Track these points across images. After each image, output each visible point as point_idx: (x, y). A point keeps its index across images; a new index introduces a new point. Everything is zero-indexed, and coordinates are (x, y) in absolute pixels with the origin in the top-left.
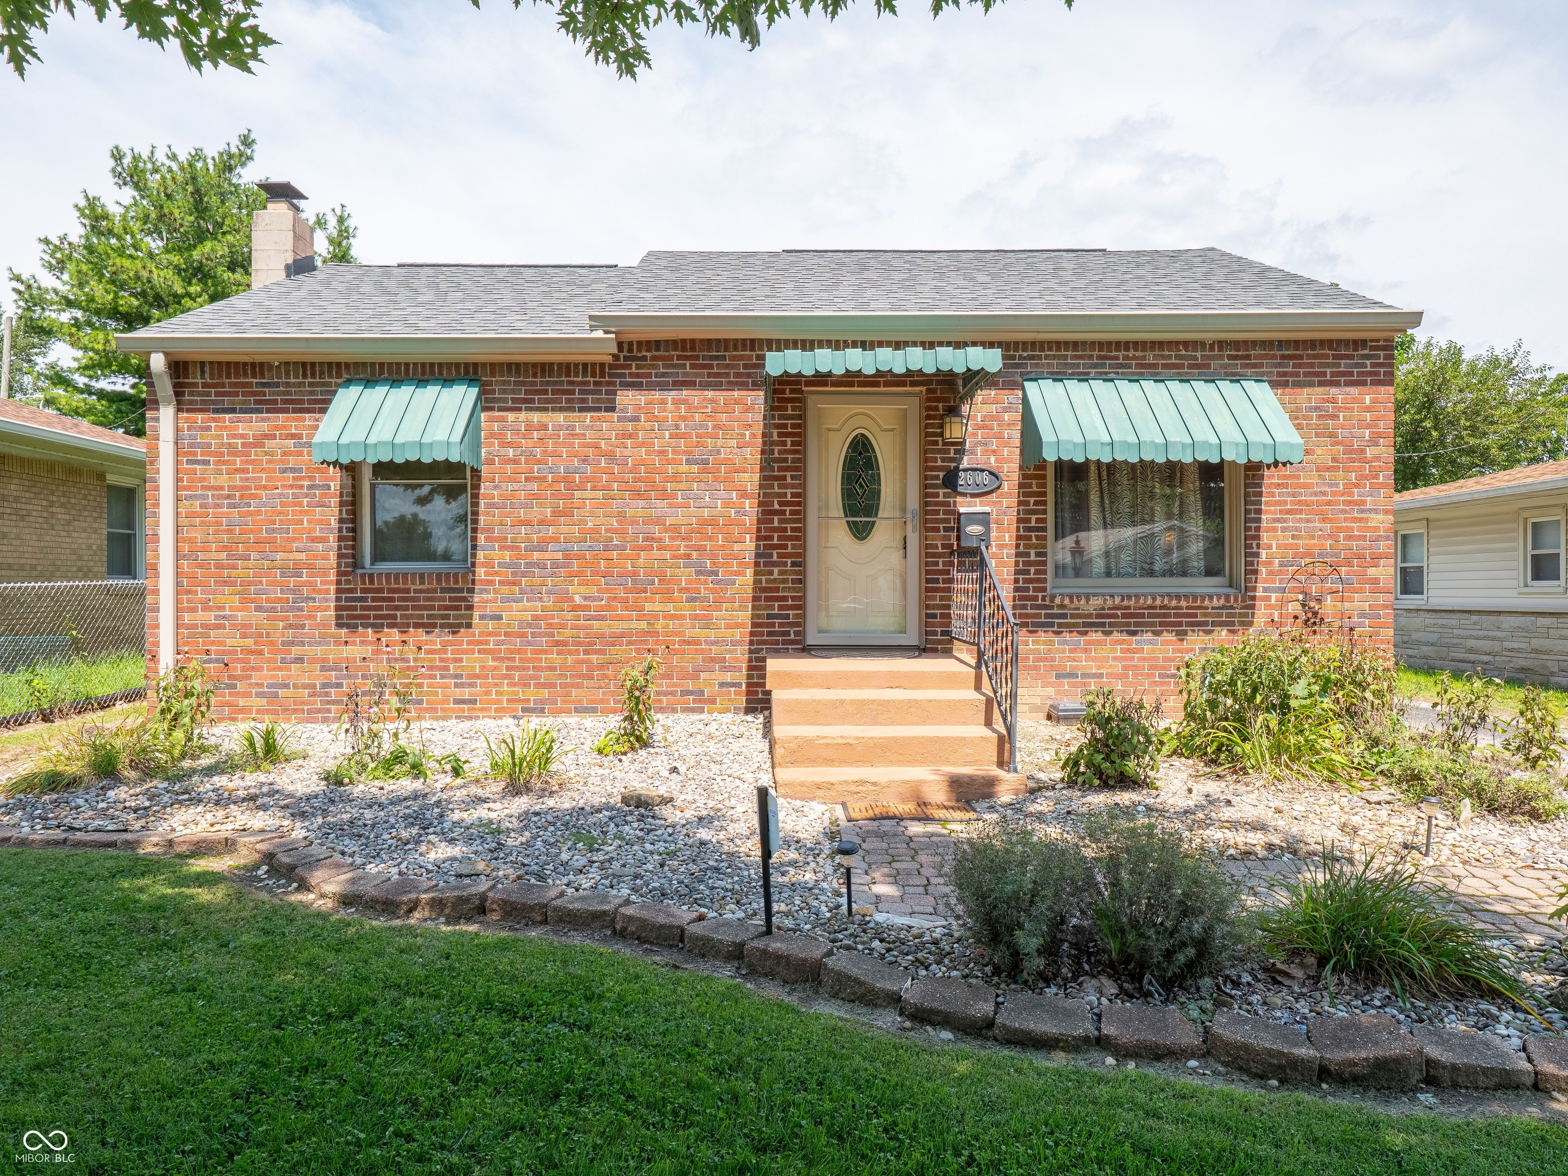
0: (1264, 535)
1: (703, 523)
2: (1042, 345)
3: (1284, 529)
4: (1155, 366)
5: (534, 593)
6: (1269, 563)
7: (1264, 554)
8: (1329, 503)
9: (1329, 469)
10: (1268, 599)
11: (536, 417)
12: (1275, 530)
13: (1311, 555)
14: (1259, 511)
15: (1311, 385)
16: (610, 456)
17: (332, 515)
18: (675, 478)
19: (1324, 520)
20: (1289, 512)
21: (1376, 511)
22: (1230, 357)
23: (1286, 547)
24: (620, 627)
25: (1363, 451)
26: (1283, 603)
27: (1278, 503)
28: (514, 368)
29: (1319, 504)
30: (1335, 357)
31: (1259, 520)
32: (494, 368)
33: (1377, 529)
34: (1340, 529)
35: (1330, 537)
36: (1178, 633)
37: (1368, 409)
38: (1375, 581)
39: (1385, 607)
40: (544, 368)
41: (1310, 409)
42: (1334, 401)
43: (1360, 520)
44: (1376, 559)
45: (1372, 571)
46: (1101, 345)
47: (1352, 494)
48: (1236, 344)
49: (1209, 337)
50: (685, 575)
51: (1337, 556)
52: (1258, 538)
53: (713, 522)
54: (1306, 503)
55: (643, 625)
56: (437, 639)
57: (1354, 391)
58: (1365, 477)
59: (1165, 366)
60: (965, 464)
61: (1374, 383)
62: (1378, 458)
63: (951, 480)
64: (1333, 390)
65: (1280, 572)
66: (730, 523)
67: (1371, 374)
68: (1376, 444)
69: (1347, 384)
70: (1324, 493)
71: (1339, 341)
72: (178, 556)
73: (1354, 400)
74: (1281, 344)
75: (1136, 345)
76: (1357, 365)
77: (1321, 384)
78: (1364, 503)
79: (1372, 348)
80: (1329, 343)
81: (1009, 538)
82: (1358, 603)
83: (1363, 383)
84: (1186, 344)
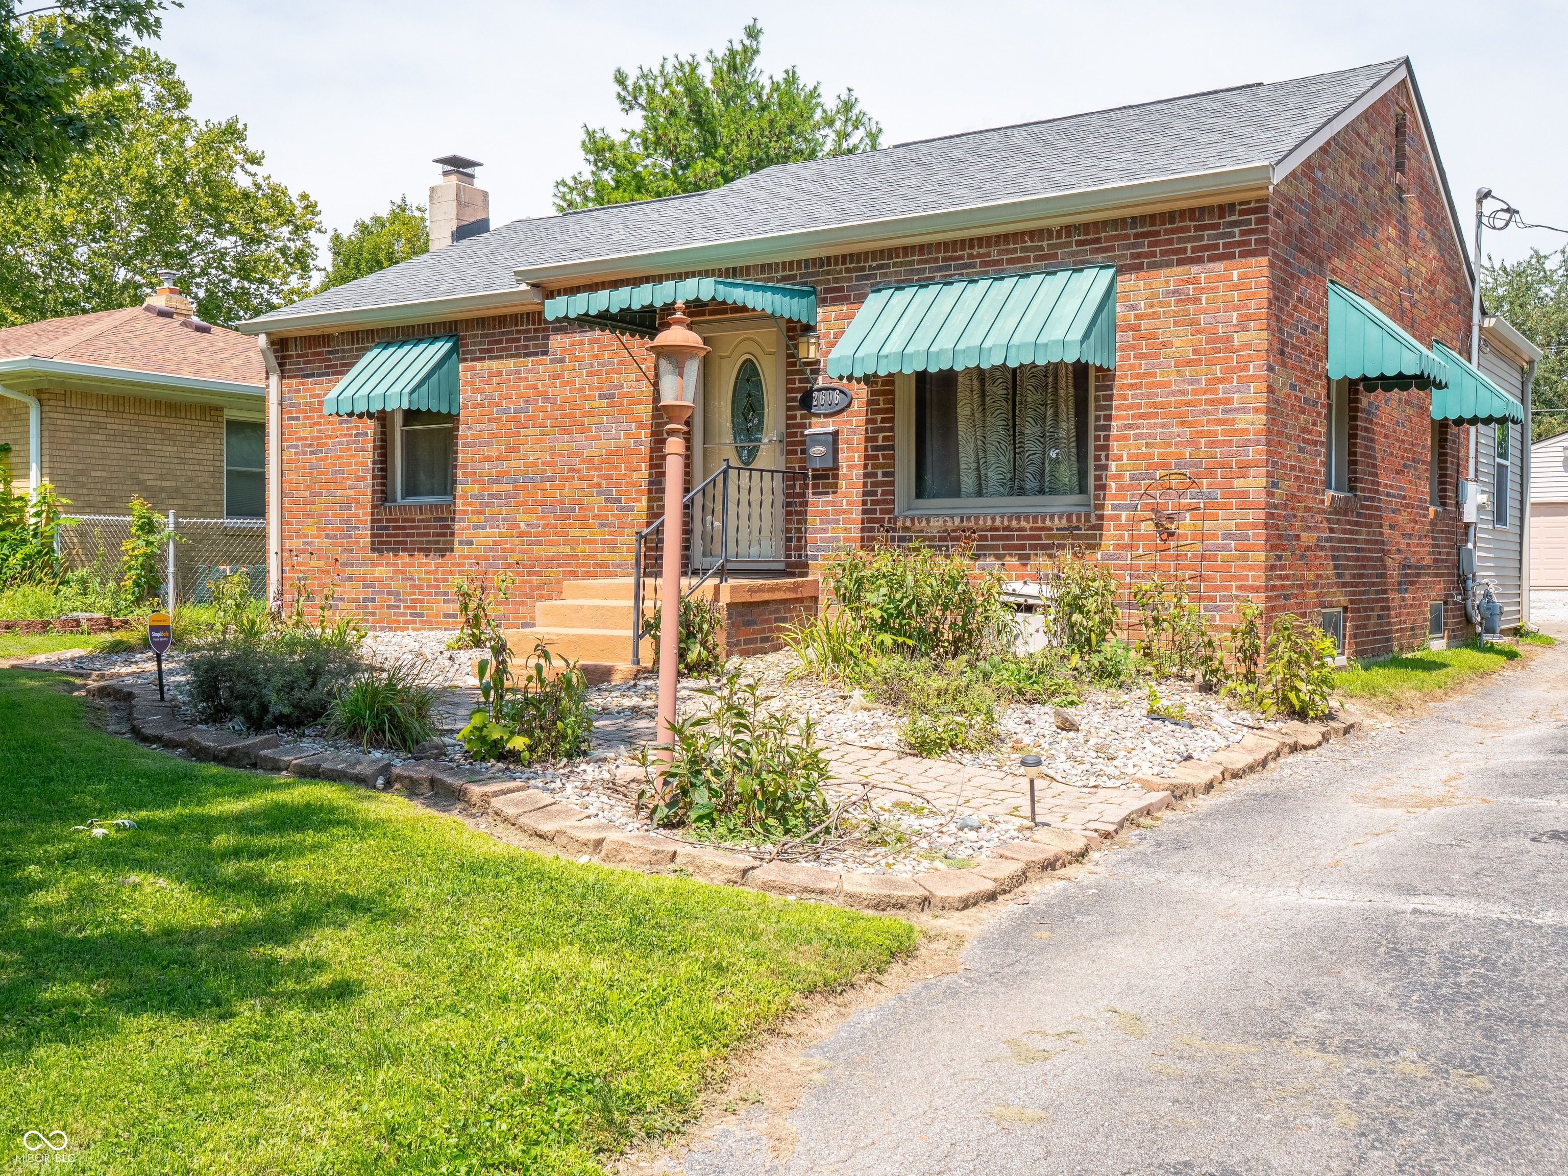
0: (1115, 446)
1: (611, 453)
2: (888, 253)
3: (1137, 437)
4: (998, 262)
5: (492, 521)
6: (1119, 477)
7: (1113, 466)
8: (1188, 403)
9: (1189, 363)
10: (1117, 518)
11: (494, 364)
12: (1126, 438)
13: (1166, 466)
14: (1109, 418)
15: (1169, 264)
16: (544, 395)
17: (368, 457)
18: (590, 414)
19: (1182, 424)
20: (1142, 416)
21: (1244, 410)
22: (1079, 243)
23: (1139, 457)
24: (551, 551)
25: (1229, 339)
26: (1134, 522)
27: (1130, 407)
28: (481, 322)
29: (1178, 405)
30: (1197, 228)
31: (1108, 428)
32: (469, 323)
33: (1245, 431)
34: (1201, 434)
35: (1189, 443)
36: (1021, 557)
37: (1236, 287)
38: (1243, 495)
39: (1255, 526)
40: (500, 321)
41: (1167, 294)
42: (1196, 281)
43: (1224, 422)
44: (1244, 467)
45: (1237, 483)
46: (946, 245)
47: (1216, 392)
48: (1085, 227)
49: (1055, 223)
50: (597, 502)
51: (1197, 465)
52: (1106, 448)
53: (616, 453)
54: (1162, 406)
55: (568, 549)
56: (433, 561)
57: (1219, 266)
58: (1232, 370)
59: (1010, 261)
60: (820, 383)
61: (1243, 255)
62: (1247, 346)
63: (806, 401)
64: (1194, 269)
65: (1131, 487)
66: (630, 452)
67: (1239, 244)
68: (1245, 329)
69: (1211, 259)
70: (1183, 393)
71: (1202, 209)
72: (282, 494)
73: (1220, 278)
74: (1135, 221)
75: (981, 241)
76: (1223, 235)
77: (1181, 263)
78: (1229, 401)
79: (1243, 213)
80: (1190, 213)
81: (857, 458)
82: (1224, 521)
83: (1231, 256)
84: (1032, 234)
